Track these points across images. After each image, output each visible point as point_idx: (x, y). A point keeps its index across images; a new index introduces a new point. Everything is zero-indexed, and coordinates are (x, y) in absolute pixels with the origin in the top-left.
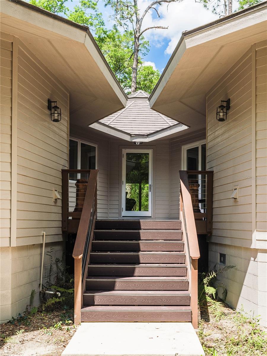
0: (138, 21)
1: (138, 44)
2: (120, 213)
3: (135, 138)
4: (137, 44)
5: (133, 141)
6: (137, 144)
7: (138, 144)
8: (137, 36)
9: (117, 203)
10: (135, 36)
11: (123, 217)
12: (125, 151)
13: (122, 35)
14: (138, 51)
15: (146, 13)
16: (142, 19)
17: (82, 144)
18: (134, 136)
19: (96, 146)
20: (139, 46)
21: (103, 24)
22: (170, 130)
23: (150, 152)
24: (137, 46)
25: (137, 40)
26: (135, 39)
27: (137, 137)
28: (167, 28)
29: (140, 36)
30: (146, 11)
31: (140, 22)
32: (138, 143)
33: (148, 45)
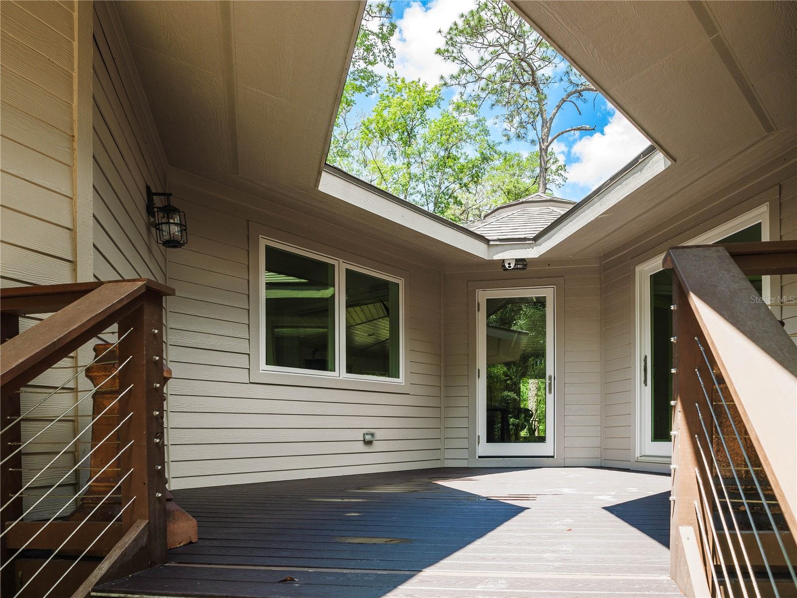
0: (544, 122)
1: (546, 160)
2: (472, 449)
3: (499, 248)
4: (544, 159)
5: (496, 257)
6: (507, 266)
7: (510, 267)
8: (543, 147)
9: (464, 423)
10: (541, 146)
11: (480, 457)
12: (483, 296)
13: (524, 160)
14: (546, 169)
15: (558, 109)
16: (552, 119)
17: (348, 272)
18: (498, 243)
19: (401, 282)
20: (547, 162)
21: (486, 132)
22: (600, 200)
23: (548, 293)
24: (544, 163)
25: (543, 153)
26: (541, 152)
27: (505, 247)
28: (594, 129)
29: (548, 146)
30: (557, 106)
31: (548, 124)
32: (509, 264)
33: (565, 171)
